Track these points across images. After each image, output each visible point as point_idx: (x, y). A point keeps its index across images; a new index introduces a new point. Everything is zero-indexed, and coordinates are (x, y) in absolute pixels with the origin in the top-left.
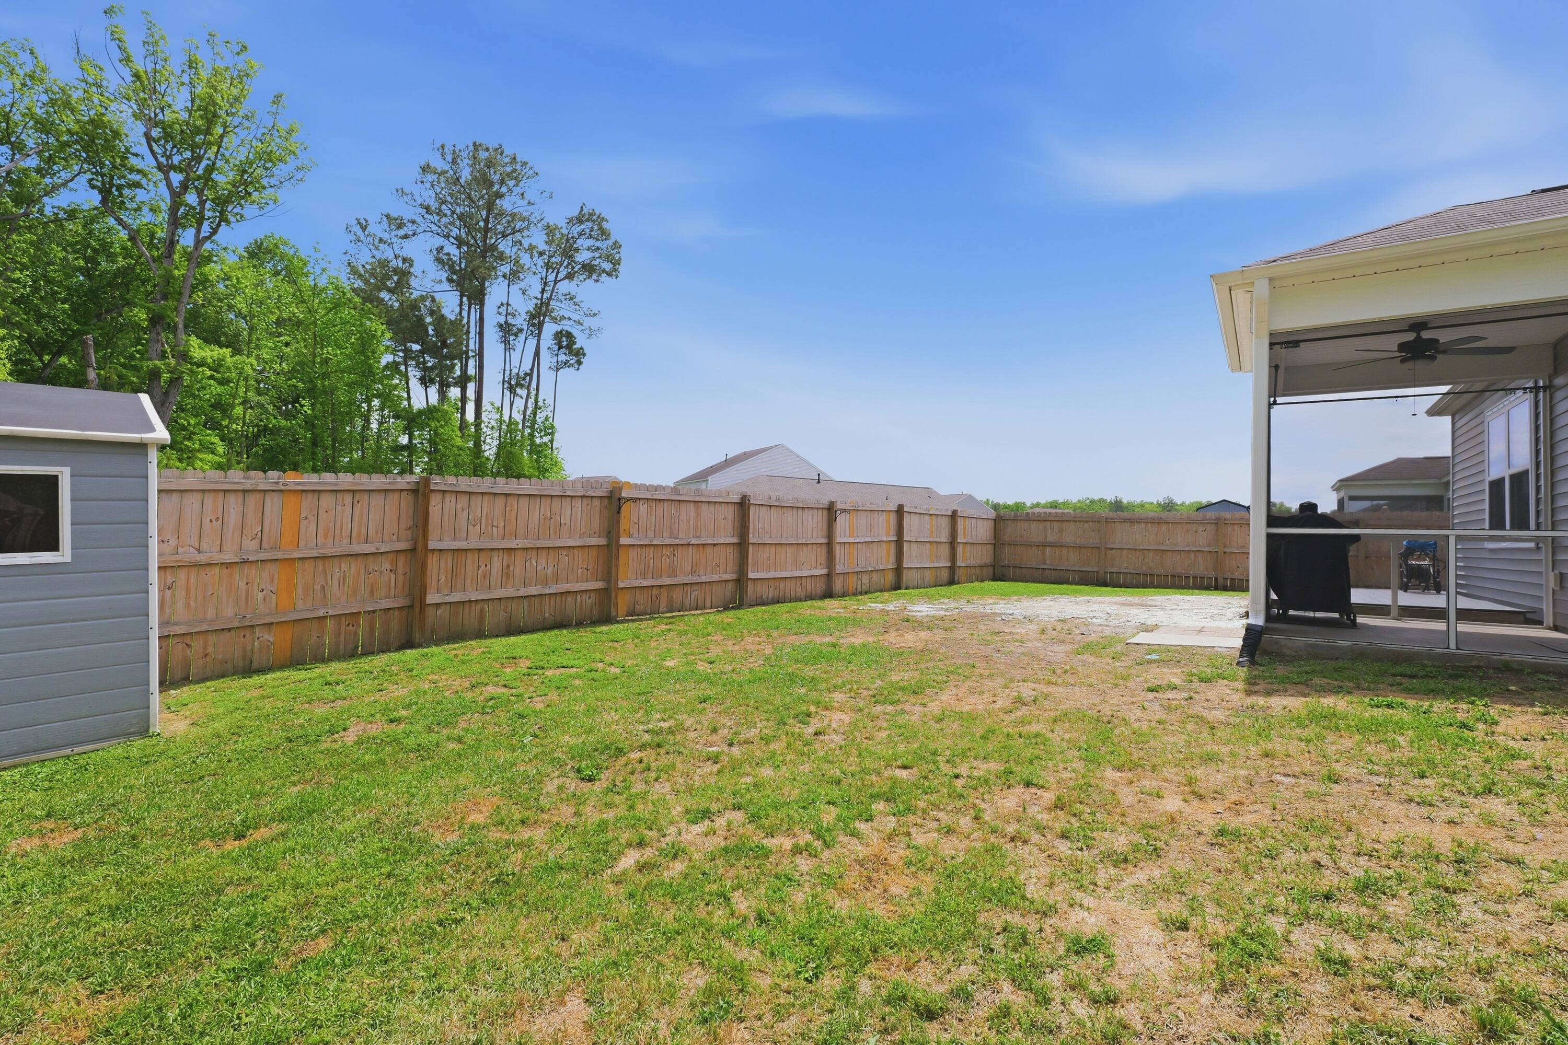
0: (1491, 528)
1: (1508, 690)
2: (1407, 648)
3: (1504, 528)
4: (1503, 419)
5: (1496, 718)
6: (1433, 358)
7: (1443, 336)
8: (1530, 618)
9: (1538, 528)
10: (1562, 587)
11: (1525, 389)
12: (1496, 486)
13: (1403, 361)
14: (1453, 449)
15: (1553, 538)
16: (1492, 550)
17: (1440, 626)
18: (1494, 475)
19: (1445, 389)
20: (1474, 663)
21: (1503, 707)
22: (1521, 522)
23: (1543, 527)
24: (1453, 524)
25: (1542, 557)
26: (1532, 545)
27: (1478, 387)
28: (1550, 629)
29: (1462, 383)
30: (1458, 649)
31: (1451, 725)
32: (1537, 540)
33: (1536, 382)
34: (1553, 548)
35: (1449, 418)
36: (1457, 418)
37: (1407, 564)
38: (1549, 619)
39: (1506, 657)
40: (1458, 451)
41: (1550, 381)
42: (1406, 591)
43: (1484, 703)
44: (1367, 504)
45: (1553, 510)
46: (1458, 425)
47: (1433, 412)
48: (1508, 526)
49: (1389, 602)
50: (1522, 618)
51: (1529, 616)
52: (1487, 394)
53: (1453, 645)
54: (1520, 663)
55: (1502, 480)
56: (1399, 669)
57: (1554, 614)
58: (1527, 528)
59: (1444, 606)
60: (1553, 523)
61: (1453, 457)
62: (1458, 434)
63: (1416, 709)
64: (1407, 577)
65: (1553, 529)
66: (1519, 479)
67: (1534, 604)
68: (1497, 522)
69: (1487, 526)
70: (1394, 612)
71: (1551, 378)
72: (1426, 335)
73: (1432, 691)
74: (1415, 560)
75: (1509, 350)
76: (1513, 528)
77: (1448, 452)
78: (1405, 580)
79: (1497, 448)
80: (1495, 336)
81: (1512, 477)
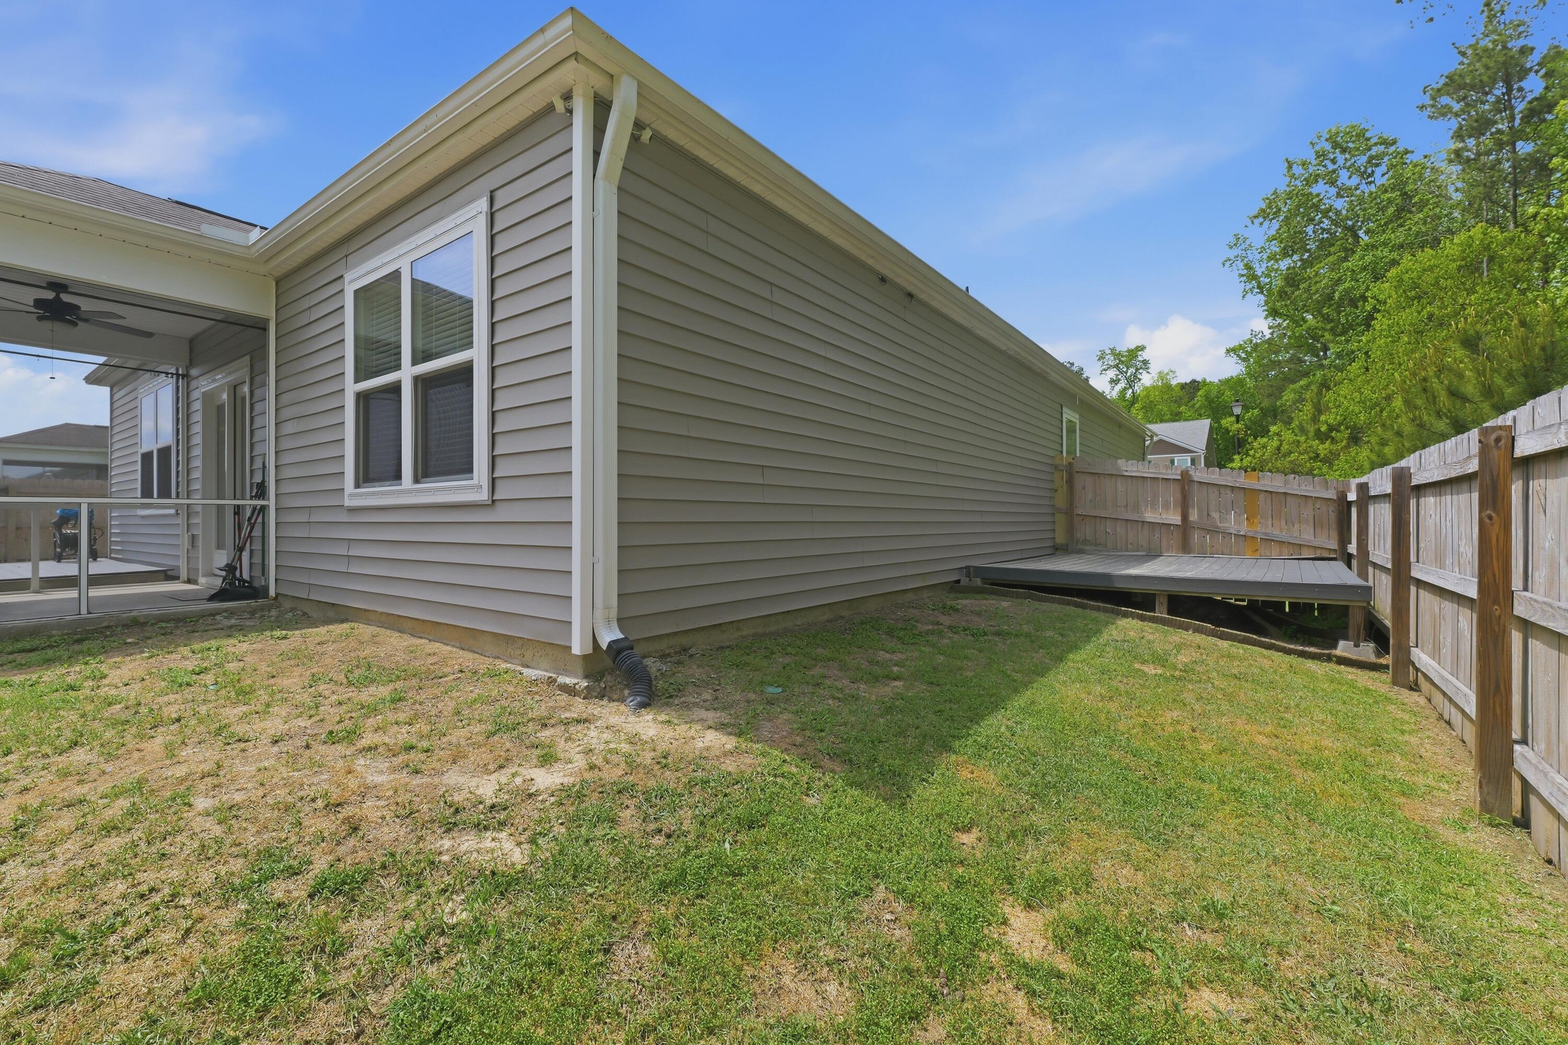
0: (143, 497)
1: (126, 643)
2: (34, 622)
3: (152, 497)
4: (153, 396)
5: (106, 672)
6: (76, 324)
7: (86, 305)
8: (168, 575)
9: (178, 497)
10: (193, 546)
11: (167, 374)
12: (147, 458)
13: (40, 318)
14: (112, 420)
15: (188, 505)
16: (143, 517)
17: (72, 594)
18: (145, 449)
19: (101, 359)
20: (104, 624)
21: (114, 660)
22: (165, 492)
23: (181, 496)
24: (111, 492)
25: (180, 522)
26: (173, 511)
27: (133, 364)
28: (185, 582)
29: (116, 357)
30: (89, 613)
31: (57, 690)
32: (177, 507)
33: (177, 369)
34: (188, 514)
35: (108, 389)
36: (115, 390)
37: (61, 534)
38: (184, 575)
39: (134, 614)
40: (116, 422)
41: (188, 371)
42: (59, 561)
43: (98, 660)
44: (39, 470)
45: (188, 481)
46: (117, 397)
47: (91, 379)
48: (155, 495)
49: (28, 575)
50: (162, 576)
51: (169, 573)
52: (141, 372)
53: (84, 610)
54: (146, 616)
55: (151, 453)
56: (19, 645)
57: (188, 569)
58: (170, 497)
59: (77, 573)
60: (188, 492)
61: (112, 427)
62: (116, 405)
63: (22, 685)
64: (60, 547)
65: (188, 498)
66: (164, 453)
67: (170, 562)
68: (147, 492)
69: (139, 495)
70: (35, 585)
71: (188, 368)
72: (65, 298)
73: (49, 660)
74: (69, 529)
75: (149, 335)
76: (159, 497)
77: (107, 423)
78: (58, 550)
79: (147, 425)
80: (134, 318)
81: (159, 451)
